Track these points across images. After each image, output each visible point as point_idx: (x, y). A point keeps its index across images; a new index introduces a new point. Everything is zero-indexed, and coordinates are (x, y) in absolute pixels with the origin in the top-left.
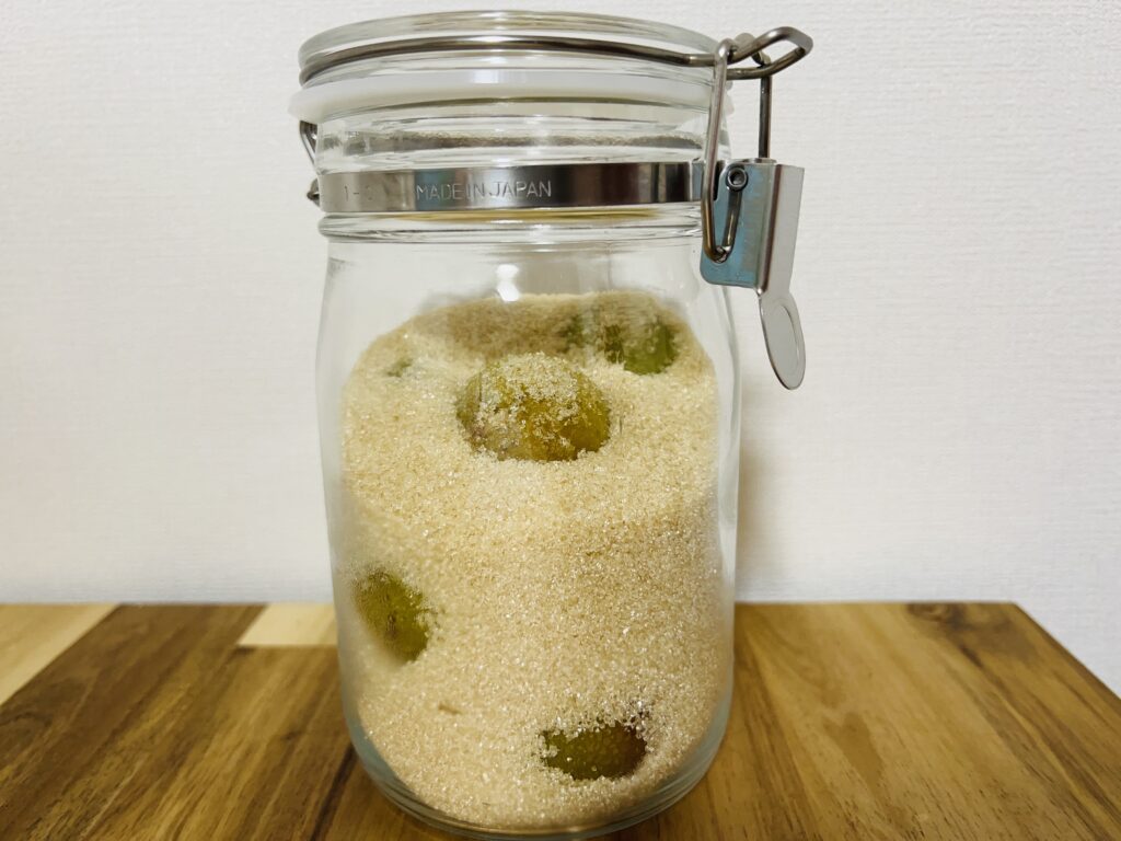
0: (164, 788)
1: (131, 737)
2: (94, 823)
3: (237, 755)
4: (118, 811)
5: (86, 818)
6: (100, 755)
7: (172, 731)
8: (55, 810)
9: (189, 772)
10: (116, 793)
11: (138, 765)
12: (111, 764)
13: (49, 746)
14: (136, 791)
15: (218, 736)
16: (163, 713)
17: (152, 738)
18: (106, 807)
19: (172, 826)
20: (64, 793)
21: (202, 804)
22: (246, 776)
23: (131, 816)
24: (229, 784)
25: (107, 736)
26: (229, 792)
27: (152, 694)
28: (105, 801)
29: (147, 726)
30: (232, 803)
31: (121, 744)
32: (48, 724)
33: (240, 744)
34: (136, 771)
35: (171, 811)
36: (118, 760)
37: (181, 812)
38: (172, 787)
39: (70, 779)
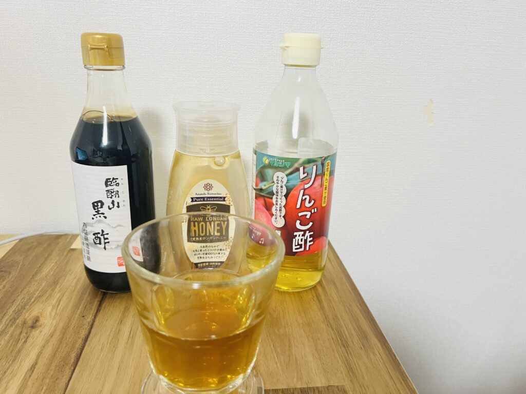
0: (53, 290)
1: (38, 277)
2: (33, 300)
3: (75, 280)
4: (40, 297)
5: (30, 299)
6: (30, 282)
7: (52, 274)
8: (19, 297)
9: (60, 286)
10: (38, 292)
11: (43, 284)
12: (34, 284)
13: (12, 279)
14: (44, 292)
15: (68, 275)
16: (48, 270)
17: (46, 276)
18: (35, 296)
19: (57, 300)
20: (21, 293)
21: (66, 294)
22: (79, 286)
23: (44, 298)
24: (73, 289)
25: (31, 277)
26: (74, 291)
27: (43, 264)
28: (35, 294)
29: (44, 273)
30: (75, 294)
31: (36, 279)
32: (10, 273)
33: (75, 278)
34: (43, 286)
35: (57, 296)
36: (36, 283)
37: (60, 296)
38: (56, 290)
39: (22, 288)
